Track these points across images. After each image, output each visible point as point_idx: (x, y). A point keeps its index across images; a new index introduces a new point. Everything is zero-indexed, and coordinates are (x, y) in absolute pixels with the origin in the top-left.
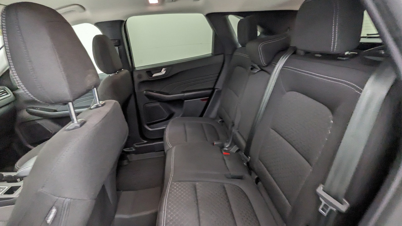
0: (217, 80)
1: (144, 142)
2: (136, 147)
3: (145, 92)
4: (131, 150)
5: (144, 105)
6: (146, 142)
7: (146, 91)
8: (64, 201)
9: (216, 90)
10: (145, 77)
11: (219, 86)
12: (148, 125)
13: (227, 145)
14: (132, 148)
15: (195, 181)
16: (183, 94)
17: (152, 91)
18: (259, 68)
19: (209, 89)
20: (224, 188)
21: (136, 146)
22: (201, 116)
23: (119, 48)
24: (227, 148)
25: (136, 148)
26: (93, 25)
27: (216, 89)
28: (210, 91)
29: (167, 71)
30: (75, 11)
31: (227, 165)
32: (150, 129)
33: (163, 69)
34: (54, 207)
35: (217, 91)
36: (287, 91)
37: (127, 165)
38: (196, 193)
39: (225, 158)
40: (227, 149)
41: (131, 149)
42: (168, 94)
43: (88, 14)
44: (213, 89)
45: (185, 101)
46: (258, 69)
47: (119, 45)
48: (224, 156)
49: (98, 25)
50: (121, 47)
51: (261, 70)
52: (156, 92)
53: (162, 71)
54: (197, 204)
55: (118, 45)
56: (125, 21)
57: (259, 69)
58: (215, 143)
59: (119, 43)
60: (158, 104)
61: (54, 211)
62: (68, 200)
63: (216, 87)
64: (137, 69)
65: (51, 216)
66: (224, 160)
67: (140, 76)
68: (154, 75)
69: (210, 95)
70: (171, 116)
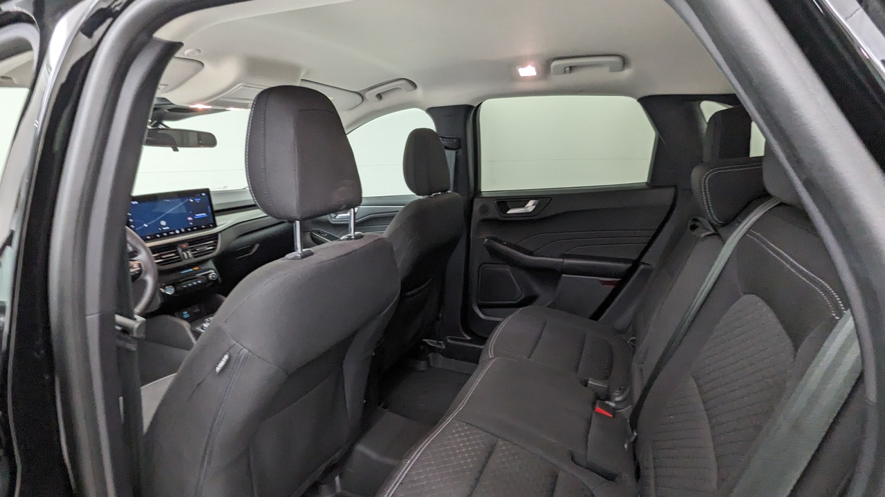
0: (650, 244)
1: (464, 337)
2: (449, 343)
3: (486, 240)
4: (438, 346)
5: (480, 266)
6: (469, 338)
7: (487, 238)
8: (242, 349)
9: (642, 267)
10: (493, 213)
11: (651, 259)
12: (481, 307)
13: (618, 396)
14: (441, 342)
15: (498, 437)
16: (561, 260)
17: (501, 242)
18: (711, 228)
19: (625, 261)
20: (555, 477)
21: (449, 341)
22: (596, 316)
23: (457, 153)
24: (616, 402)
25: (447, 344)
26: (424, 112)
27: (643, 263)
28: (624, 266)
29: (537, 206)
30: (400, 89)
31: (589, 435)
32: (482, 316)
33: (531, 203)
34: (228, 353)
35: (643, 269)
36: (745, 294)
37: (423, 371)
38: (488, 458)
39: (594, 421)
40: (613, 405)
41: (440, 344)
42: (531, 254)
43: (419, 94)
44: (636, 263)
45: (564, 275)
46: (709, 230)
47: (459, 148)
48: (594, 415)
49: (432, 111)
50: (460, 151)
51: (713, 234)
52: (507, 245)
53: (527, 206)
54: (477, 480)
55: (455, 147)
56: (476, 105)
57: (712, 231)
58: (590, 382)
59: (459, 145)
60: (508, 269)
61: (226, 357)
62: (245, 351)
63: (644, 259)
64: (484, 195)
65: (222, 364)
66: (590, 423)
67: (484, 209)
68: (510, 212)
69: (626, 277)
70: (529, 300)
